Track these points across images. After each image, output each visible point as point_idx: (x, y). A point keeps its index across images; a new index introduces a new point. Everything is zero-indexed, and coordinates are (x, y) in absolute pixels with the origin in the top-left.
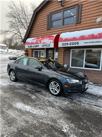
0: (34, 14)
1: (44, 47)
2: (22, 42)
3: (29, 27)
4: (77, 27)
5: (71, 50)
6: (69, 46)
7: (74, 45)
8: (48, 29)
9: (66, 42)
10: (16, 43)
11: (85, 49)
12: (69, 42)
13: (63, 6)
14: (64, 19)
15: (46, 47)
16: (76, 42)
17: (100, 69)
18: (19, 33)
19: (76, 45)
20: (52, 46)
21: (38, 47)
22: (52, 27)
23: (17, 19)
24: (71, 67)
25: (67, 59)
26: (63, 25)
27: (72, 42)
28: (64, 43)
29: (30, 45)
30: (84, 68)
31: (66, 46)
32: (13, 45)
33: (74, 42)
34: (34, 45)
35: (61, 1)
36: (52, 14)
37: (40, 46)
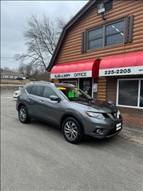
0: (63, 31)
1: (78, 77)
2: (47, 69)
4: (126, 47)
5: (118, 80)
6: (115, 74)
7: (123, 74)
8: (83, 52)
9: (111, 70)
10: (37, 72)
11: (140, 80)
12: (115, 70)
14: (106, 37)
15: (80, 77)
16: (127, 68)
18: (40, 58)
19: (127, 74)
20: (89, 74)
21: (69, 77)
22: (89, 49)
23: (38, 40)
24: (117, 105)
25: (113, 93)
26: (106, 45)
27: (120, 69)
28: (108, 70)
29: (57, 75)
30: (138, 107)
31: (111, 75)
32: (32, 73)
33: (123, 69)
34: (63, 74)
35: (103, 13)
36: (89, 30)
37: (72, 75)
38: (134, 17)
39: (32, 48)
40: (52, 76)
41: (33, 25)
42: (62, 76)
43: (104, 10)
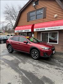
2: (13, 28)
3: (17, 19)
4: (44, 20)
5: (41, 33)
6: (39, 30)
7: (42, 30)
8: (28, 21)
10: (10, 29)
11: (49, 32)
12: (39, 29)
13: (36, 8)
14: (36, 15)
15: (27, 31)
16: (43, 28)
17: (58, 43)
18: (11, 23)
19: (44, 30)
20: (30, 30)
21: (22, 32)
22: (30, 20)
23: (10, 15)
26: (36, 19)
28: (37, 29)
29: (18, 31)
30: (49, 43)
33: (42, 28)
34: (20, 30)
35: (34, 6)
36: (30, 12)
37: (24, 31)
38: (46, 8)
39: (7, 19)
40: (16, 31)
41: (7, 8)
42: (20, 31)
43: (35, 5)
